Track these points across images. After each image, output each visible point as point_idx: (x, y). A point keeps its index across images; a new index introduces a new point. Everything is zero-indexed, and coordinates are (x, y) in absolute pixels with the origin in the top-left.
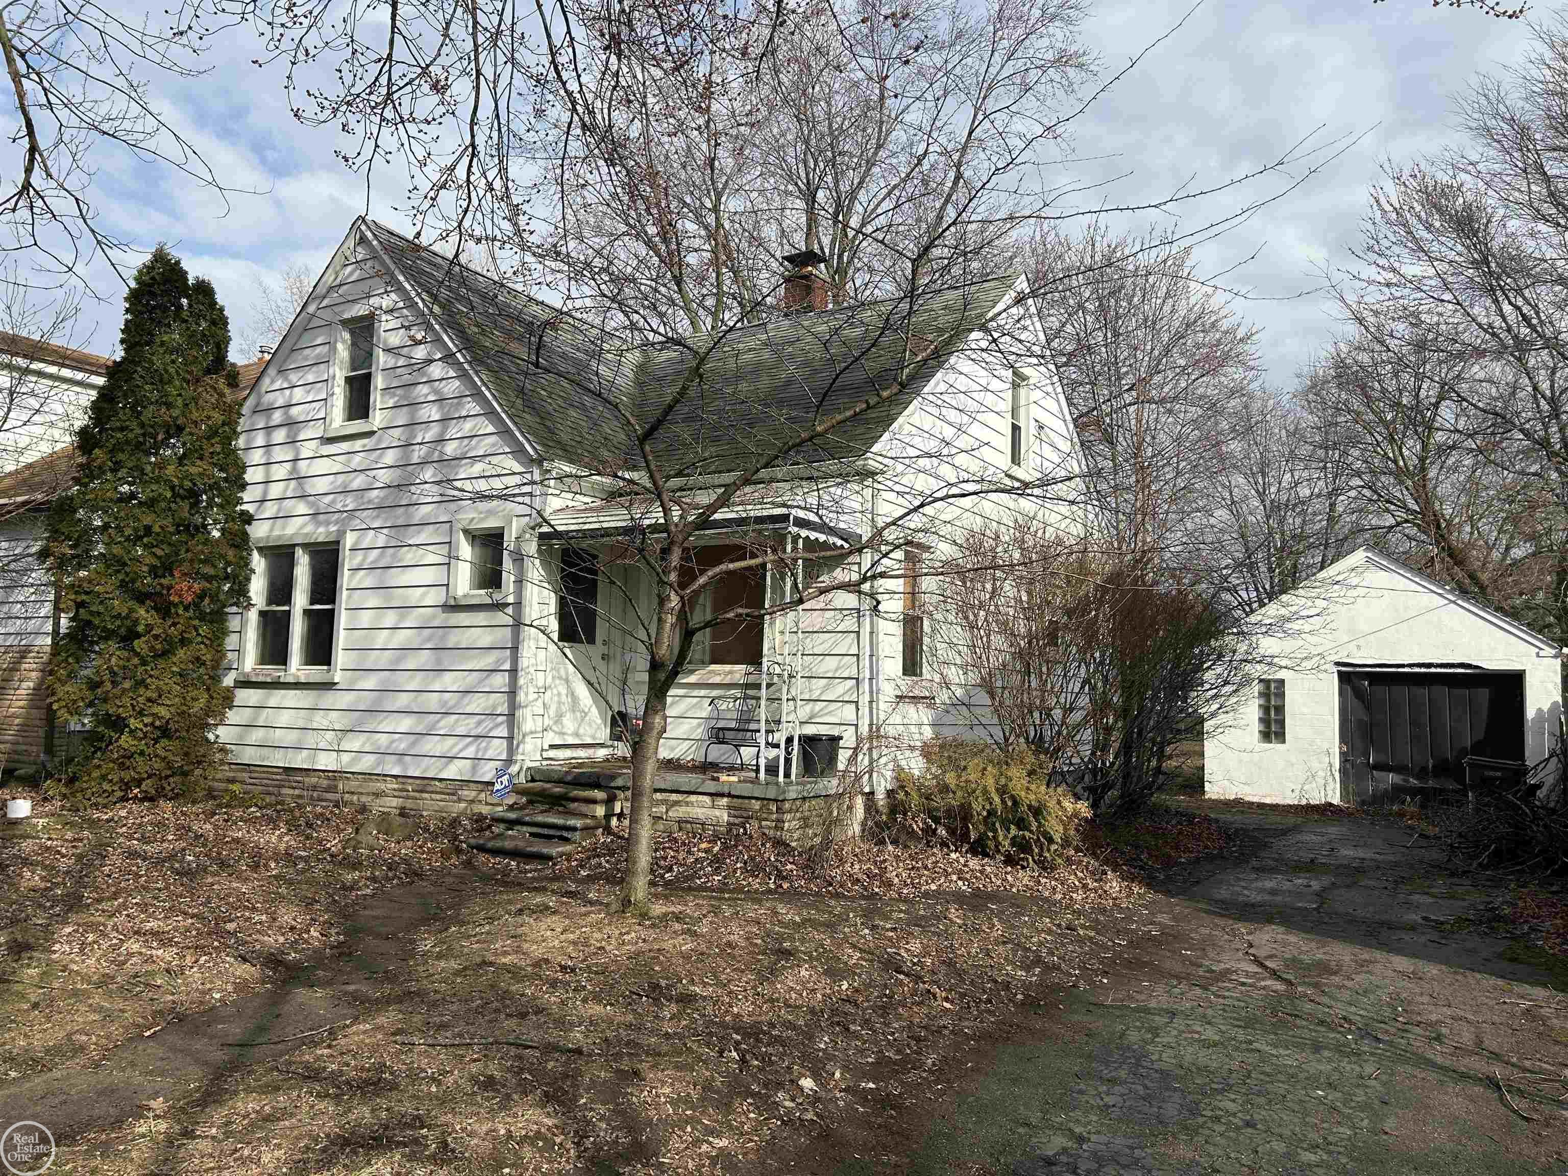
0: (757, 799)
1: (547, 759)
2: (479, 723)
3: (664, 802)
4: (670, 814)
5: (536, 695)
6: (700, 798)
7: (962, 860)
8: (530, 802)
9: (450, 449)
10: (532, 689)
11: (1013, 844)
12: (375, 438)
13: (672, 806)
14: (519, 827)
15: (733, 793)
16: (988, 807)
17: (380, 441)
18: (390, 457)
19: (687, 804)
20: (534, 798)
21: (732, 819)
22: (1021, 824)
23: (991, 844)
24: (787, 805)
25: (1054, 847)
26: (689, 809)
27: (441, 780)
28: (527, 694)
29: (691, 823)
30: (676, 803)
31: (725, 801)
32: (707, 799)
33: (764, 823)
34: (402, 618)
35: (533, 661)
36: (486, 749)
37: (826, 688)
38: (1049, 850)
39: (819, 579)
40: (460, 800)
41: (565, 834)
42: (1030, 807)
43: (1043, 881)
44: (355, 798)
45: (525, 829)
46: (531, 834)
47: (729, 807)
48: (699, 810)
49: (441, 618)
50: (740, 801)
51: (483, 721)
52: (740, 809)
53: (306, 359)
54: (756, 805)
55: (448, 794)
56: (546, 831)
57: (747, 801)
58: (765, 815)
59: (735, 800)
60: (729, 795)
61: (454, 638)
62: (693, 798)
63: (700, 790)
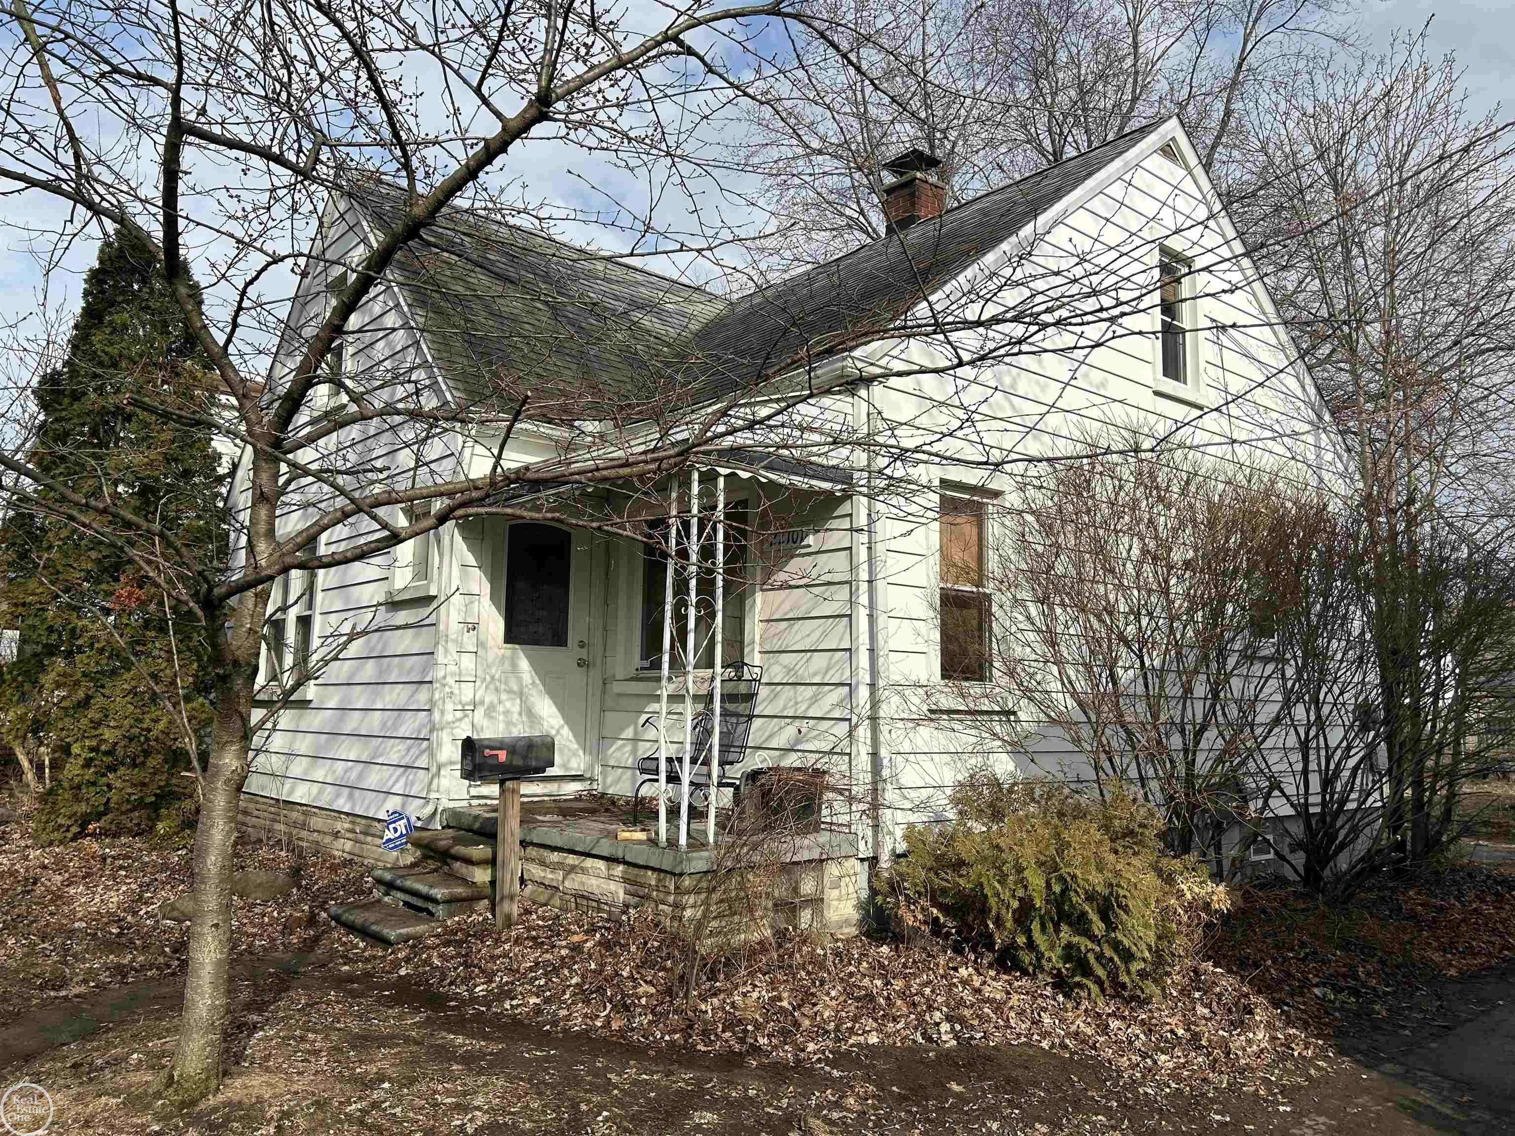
0: (653, 869)
1: (473, 797)
2: (408, 750)
3: (559, 866)
4: (567, 884)
5: (459, 714)
6: (596, 862)
7: (977, 982)
8: (425, 857)
10: (449, 706)
11: (1066, 958)
13: (569, 873)
14: (394, 893)
15: (628, 858)
16: (1020, 893)
19: (584, 871)
21: (627, 898)
22: (1080, 924)
23: (1026, 958)
24: (687, 882)
25: (1136, 966)
26: (584, 878)
28: (442, 712)
29: (586, 899)
30: (573, 869)
31: (620, 870)
32: (601, 864)
33: (661, 907)
35: (452, 668)
37: (814, 700)
38: (1128, 972)
39: (804, 543)
41: (430, 907)
42: (1090, 897)
43: (1114, 1024)
45: (399, 895)
46: (406, 903)
47: (626, 880)
48: (594, 881)
49: (383, 617)
50: (636, 871)
51: (411, 747)
52: (636, 883)
54: (653, 879)
56: (415, 901)
57: (642, 872)
58: (661, 896)
59: (631, 869)
60: (626, 863)
62: (589, 862)
63: (595, 851)
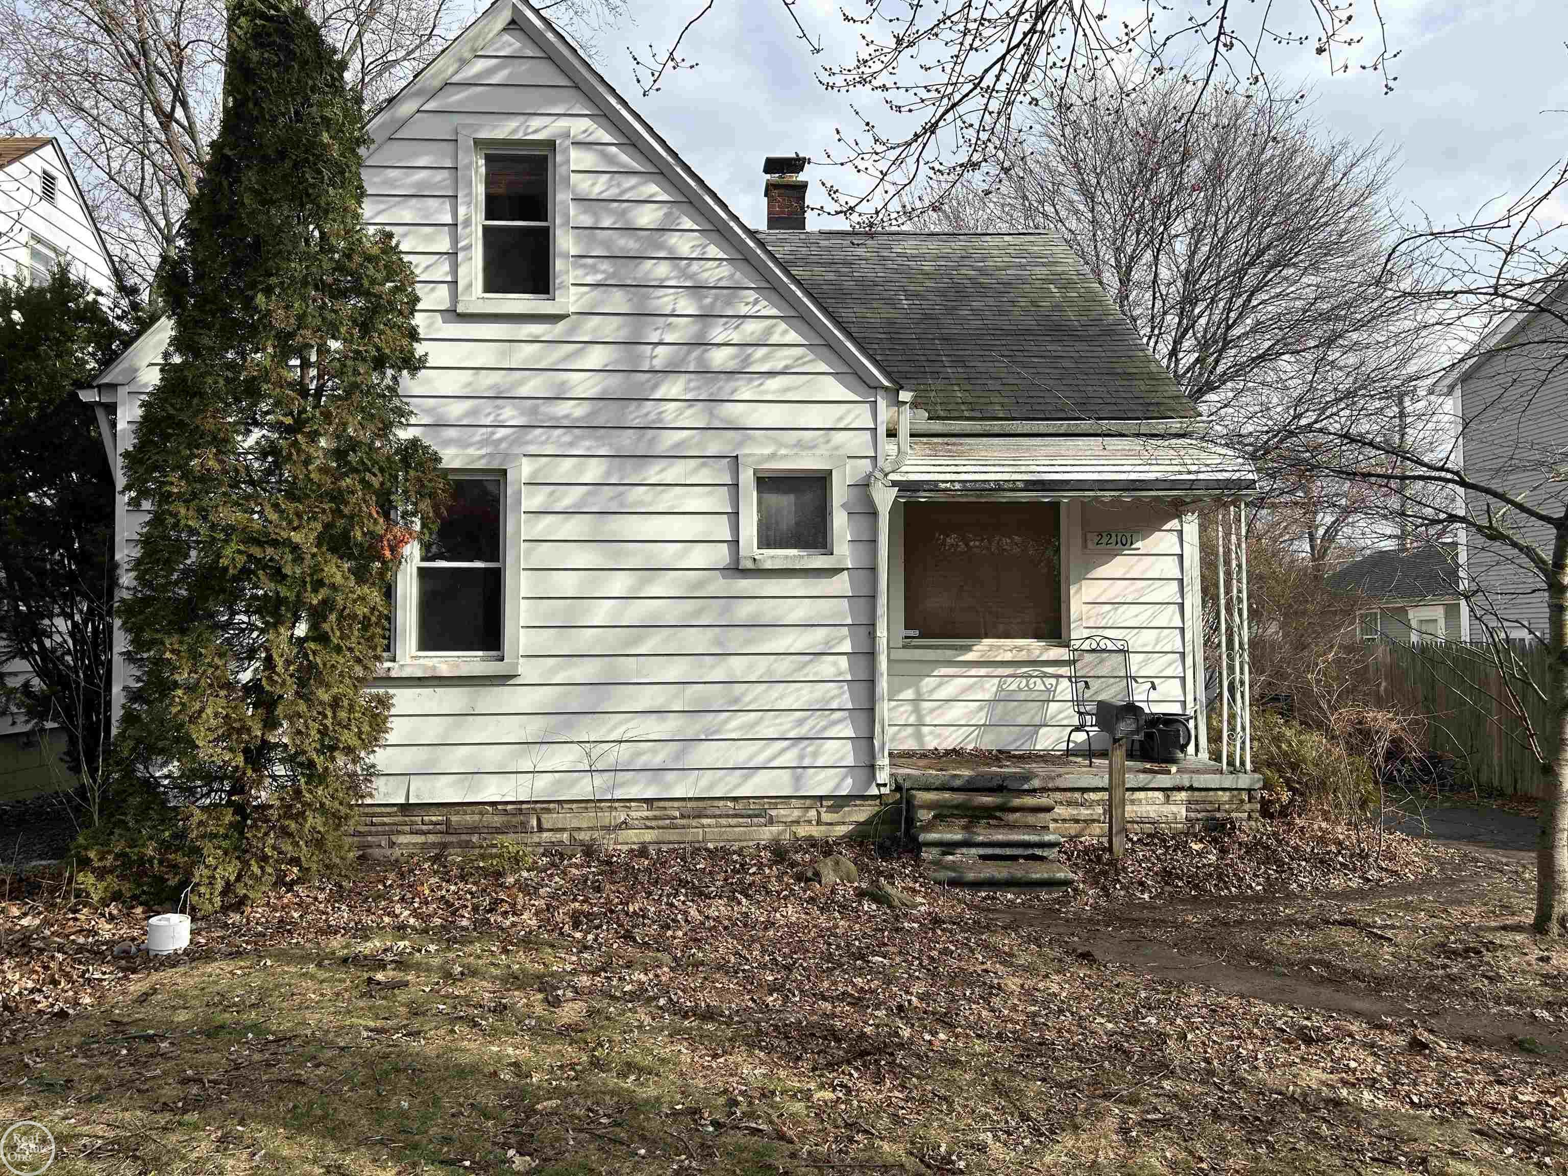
2: (800, 723)
6: (1150, 794)
9: (719, 358)
12: (561, 326)
14: (964, 850)
17: (573, 329)
18: (596, 357)
19: (1135, 802)
20: (945, 812)
21: (1193, 815)
24: (1260, 794)
26: (1137, 808)
27: (735, 799)
29: (1137, 823)
31: (1183, 795)
34: (643, 583)
36: (815, 755)
40: (771, 821)
41: (1038, 852)
44: (565, 836)
45: (973, 851)
47: (1189, 802)
48: (1148, 808)
50: (1203, 793)
51: (806, 719)
52: (1204, 802)
53: (391, 183)
54: (1225, 796)
55: (749, 816)
56: (1008, 851)
59: (1196, 793)
60: (1190, 789)
61: (744, 611)
62: (1141, 795)
63: (1151, 786)
